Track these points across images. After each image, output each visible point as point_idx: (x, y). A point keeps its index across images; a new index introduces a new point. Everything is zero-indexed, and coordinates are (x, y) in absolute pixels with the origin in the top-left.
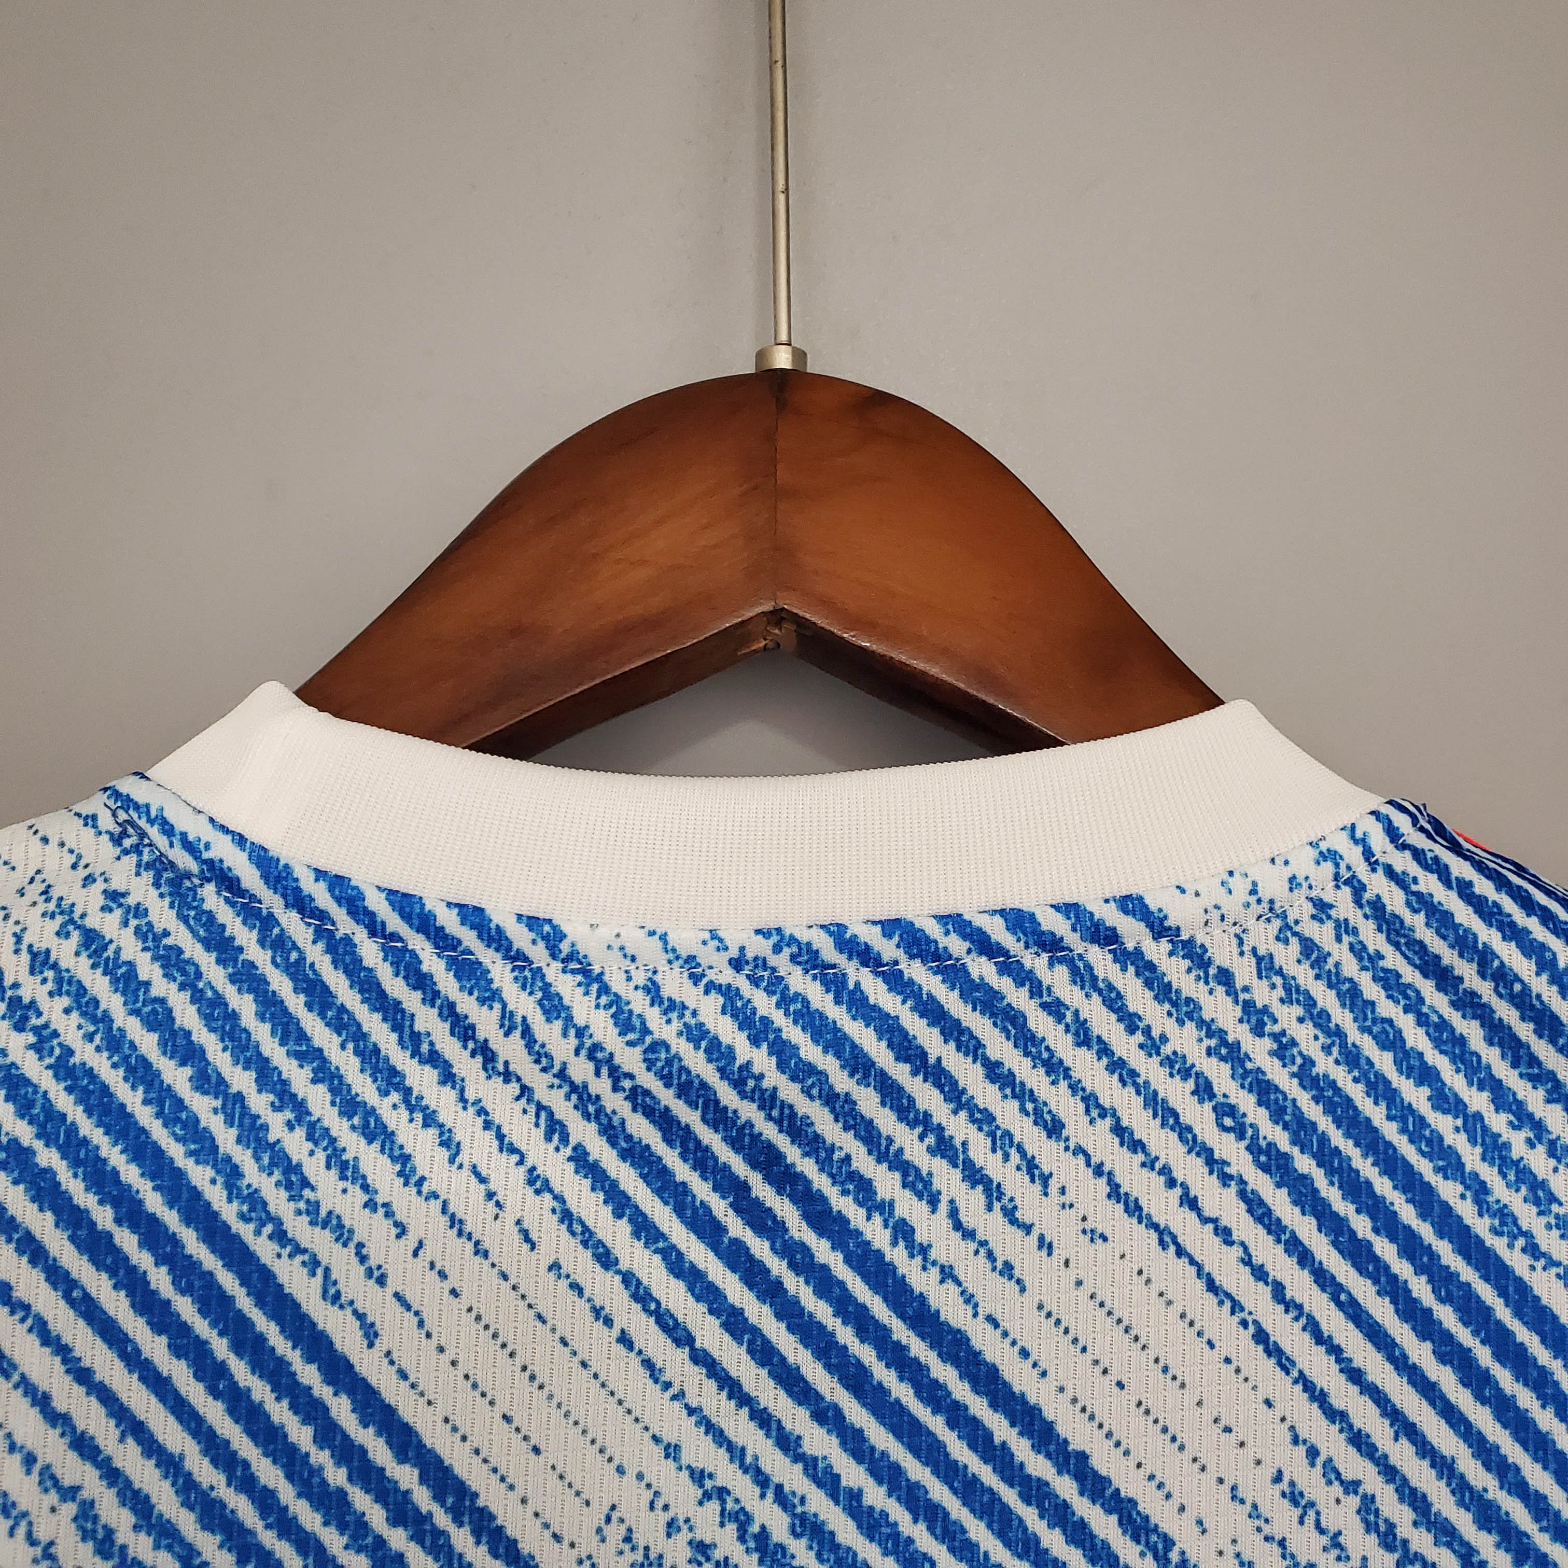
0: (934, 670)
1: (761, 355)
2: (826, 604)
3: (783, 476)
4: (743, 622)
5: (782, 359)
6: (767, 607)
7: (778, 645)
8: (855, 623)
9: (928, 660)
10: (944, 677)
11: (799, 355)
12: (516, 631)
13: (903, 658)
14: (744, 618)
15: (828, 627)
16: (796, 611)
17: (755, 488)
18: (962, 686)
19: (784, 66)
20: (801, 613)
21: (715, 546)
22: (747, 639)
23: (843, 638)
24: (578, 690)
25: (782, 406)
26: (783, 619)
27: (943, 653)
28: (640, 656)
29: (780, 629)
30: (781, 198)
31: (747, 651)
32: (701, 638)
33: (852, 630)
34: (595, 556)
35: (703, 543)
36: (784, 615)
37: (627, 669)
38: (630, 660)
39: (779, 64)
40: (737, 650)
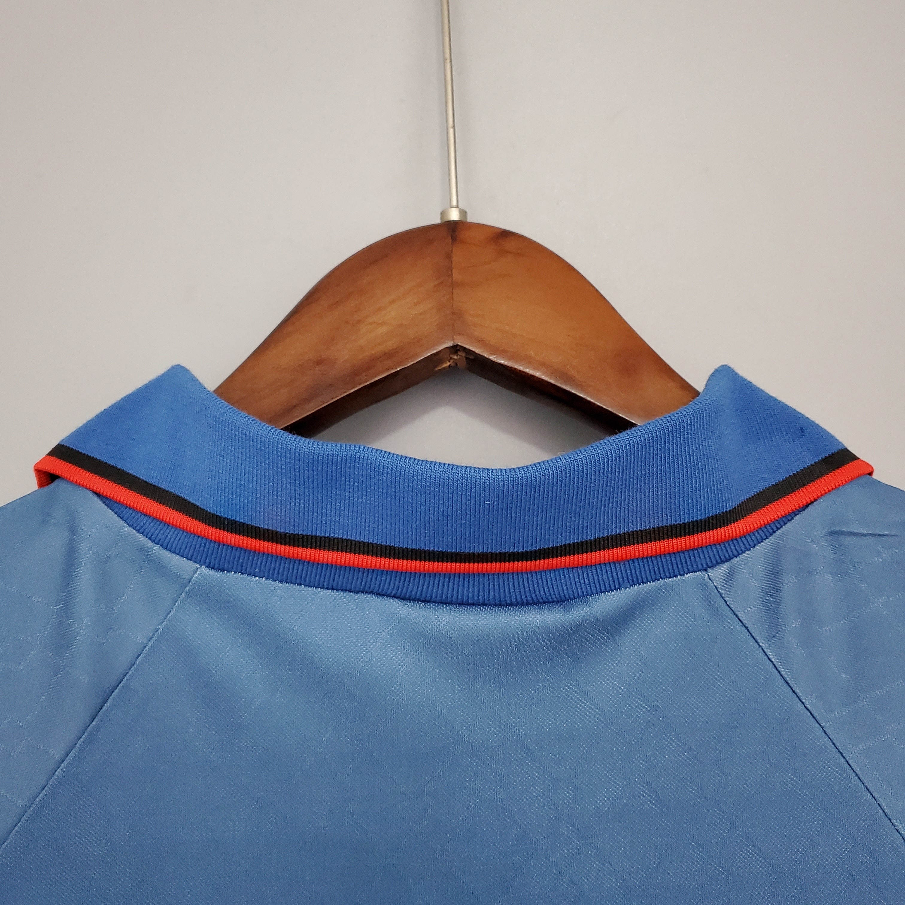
0: (538, 374)
1: (443, 214)
2: (481, 342)
3: (456, 275)
4: (437, 352)
5: (454, 216)
6: (450, 344)
7: (457, 364)
8: (496, 351)
9: (535, 369)
10: (543, 377)
11: (463, 213)
12: (320, 362)
13: (521, 368)
14: (438, 350)
15: (481, 354)
16: (464, 346)
17: (441, 283)
18: (552, 381)
19: (451, 62)
20: (467, 347)
21: (421, 314)
22: (441, 362)
23: (489, 359)
24: (352, 391)
25: (454, 239)
26: (459, 350)
27: (542, 365)
28: (383, 372)
29: (457, 356)
30: (451, 131)
31: (439, 368)
32: (415, 362)
33: (495, 355)
34: (359, 321)
35: (414, 313)
36: (458, 348)
37: (377, 379)
38: (379, 374)
39: (448, 61)
40: (434, 368)
